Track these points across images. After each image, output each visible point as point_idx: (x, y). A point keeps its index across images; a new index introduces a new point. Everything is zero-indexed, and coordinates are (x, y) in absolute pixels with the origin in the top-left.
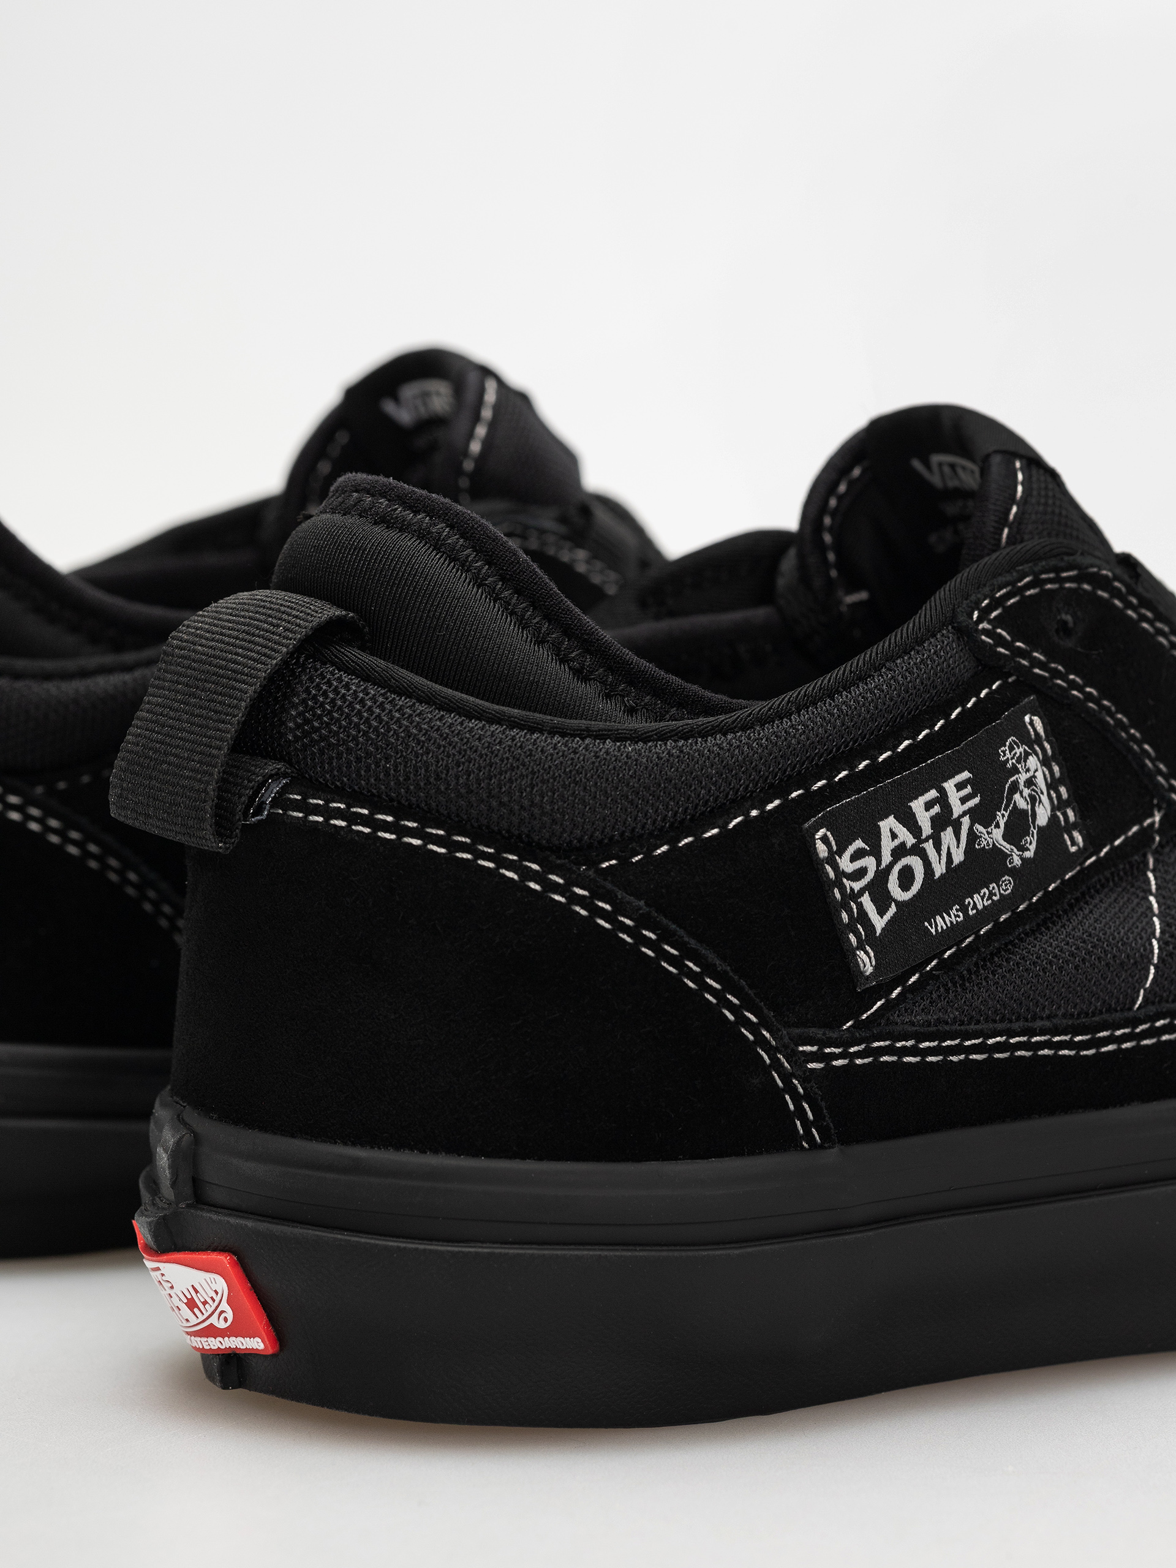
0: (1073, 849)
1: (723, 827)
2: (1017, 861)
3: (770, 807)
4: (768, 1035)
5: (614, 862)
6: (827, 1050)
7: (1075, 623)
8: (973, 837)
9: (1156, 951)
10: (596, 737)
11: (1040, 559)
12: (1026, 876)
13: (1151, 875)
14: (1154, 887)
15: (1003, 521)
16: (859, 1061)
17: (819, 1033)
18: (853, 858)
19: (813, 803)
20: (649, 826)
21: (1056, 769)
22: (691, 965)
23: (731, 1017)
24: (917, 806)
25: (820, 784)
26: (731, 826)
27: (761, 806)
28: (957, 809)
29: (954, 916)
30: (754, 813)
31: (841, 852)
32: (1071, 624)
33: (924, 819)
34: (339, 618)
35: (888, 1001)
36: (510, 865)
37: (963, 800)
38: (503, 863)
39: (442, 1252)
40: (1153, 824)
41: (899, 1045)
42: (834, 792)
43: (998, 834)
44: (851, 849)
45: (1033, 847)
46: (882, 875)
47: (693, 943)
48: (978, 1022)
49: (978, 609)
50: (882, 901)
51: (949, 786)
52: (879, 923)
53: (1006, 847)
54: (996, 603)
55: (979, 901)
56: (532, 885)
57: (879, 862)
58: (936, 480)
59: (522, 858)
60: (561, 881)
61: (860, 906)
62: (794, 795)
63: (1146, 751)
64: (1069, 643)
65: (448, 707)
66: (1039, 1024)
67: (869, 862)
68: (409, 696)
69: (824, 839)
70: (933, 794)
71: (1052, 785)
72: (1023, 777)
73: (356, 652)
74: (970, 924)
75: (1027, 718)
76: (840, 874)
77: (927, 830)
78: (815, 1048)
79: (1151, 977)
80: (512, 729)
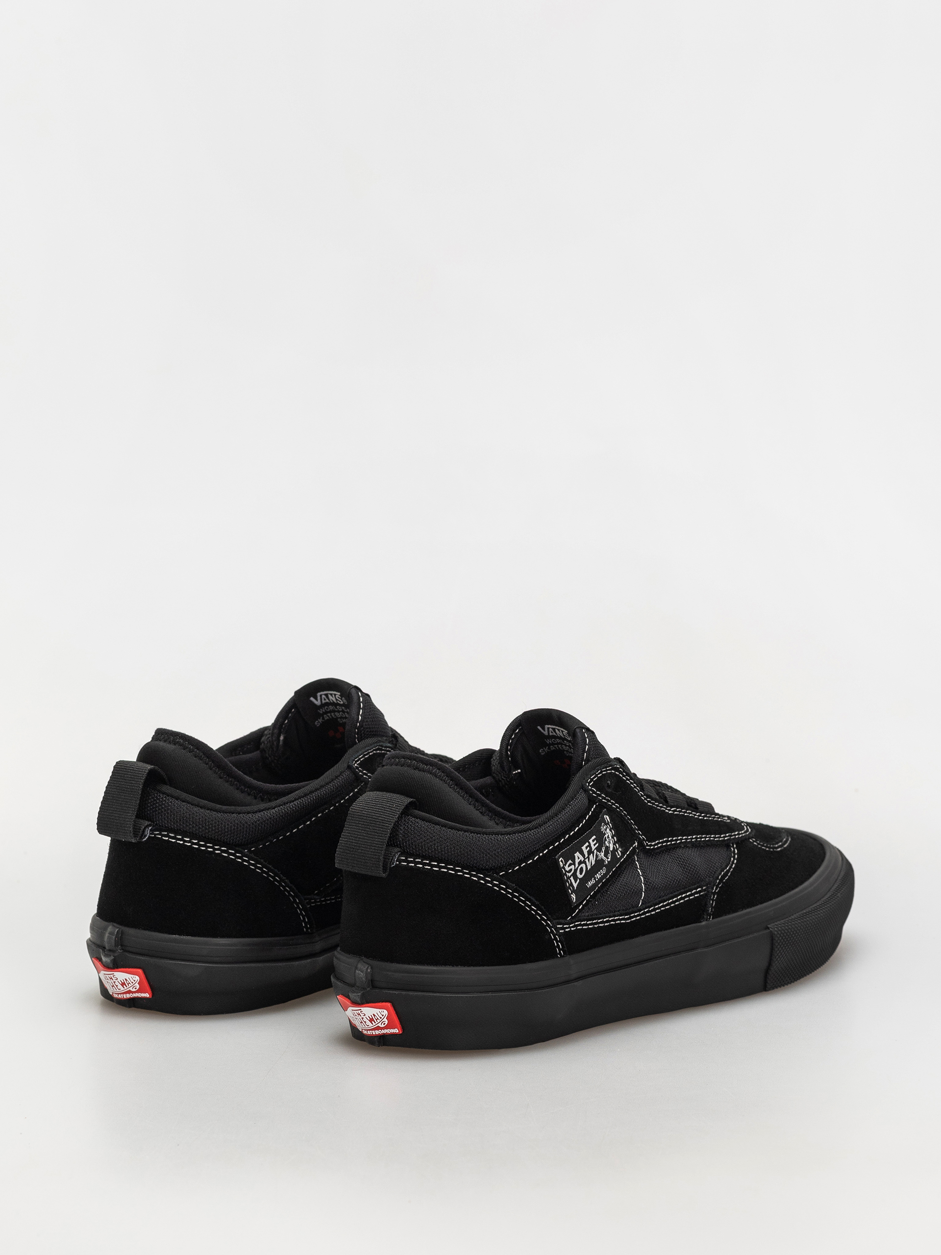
0: (618, 857)
1: (533, 860)
2: (607, 862)
3: (545, 852)
4: (549, 923)
5: (504, 873)
6: (565, 926)
7: (611, 784)
8: (597, 856)
9: (644, 887)
10: (496, 834)
11: (602, 764)
12: (609, 866)
13: (637, 862)
14: (638, 867)
15: (584, 751)
16: (572, 929)
17: (563, 921)
18: (569, 866)
19: (557, 850)
20: (513, 861)
21: (613, 832)
22: (528, 903)
23: (539, 918)
24: (584, 848)
25: (557, 844)
26: (535, 859)
27: (543, 852)
28: (593, 848)
29: (593, 882)
30: (541, 854)
31: (565, 865)
32: (610, 784)
33: (586, 852)
34: (412, 801)
35: (579, 909)
36: (474, 876)
37: (594, 845)
38: (472, 875)
39: (463, 997)
40: (635, 846)
41: (582, 923)
42: (561, 847)
43: (603, 854)
44: (568, 863)
45: (610, 857)
46: (576, 870)
47: (529, 897)
48: (601, 914)
49: (587, 782)
50: (576, 878)
51: (591, 841)
52: (575, 885)
53: (604, 858)
54: (592, 780)
55: (598, 876)
56: (482, 881)
57: (575, 867)
58: (546, 733)
59: (477, 873)
60: (490, 880)
61: (571, 880)
62: (551, 848)
63: (632, 822)
64: (610, 790)
65: (452, 828)
66: (616, 913)
67: (573, 867)
68: (439, 825)
69: (562, 861)
70: (587, 844)
71: (613, 837)
72: (606, 836)
73: (417, 811)
74: (597, 883)
75: (605, 816)
76: (566, 871)
77: (586, 856)
78: (561, 926)
79: (643, 896)
80: (465, 832)
